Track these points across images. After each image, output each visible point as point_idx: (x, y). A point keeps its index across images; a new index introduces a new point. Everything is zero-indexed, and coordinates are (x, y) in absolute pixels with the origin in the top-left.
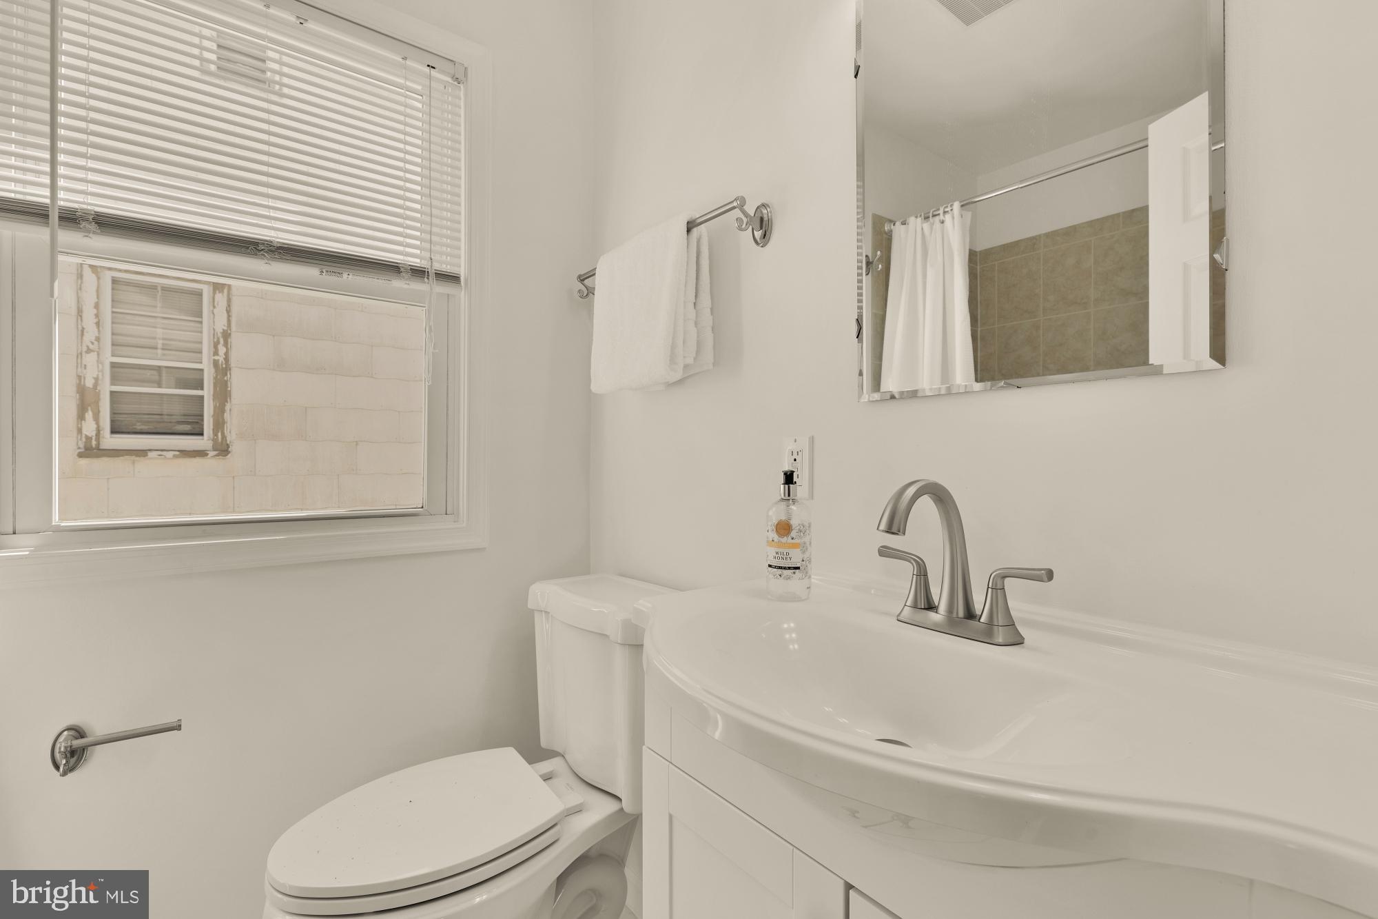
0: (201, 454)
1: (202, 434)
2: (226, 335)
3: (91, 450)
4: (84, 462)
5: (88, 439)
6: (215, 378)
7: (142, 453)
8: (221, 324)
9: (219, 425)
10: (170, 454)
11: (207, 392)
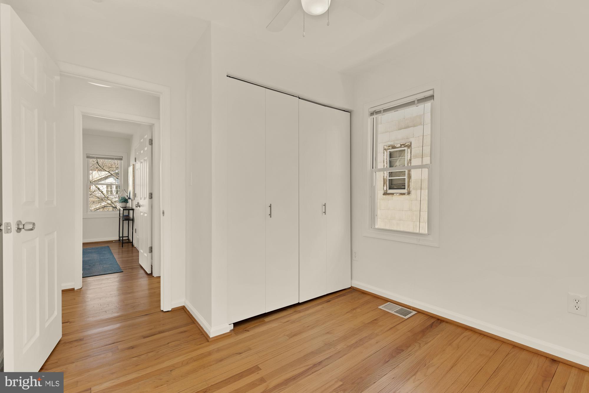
0: (404, 194)
1: (405, 189)
2: (410, 160)
3: (385, 194)
4: (384, 196)
5: (385, 191)
6: (408, 173)
7: (393, 194)
8: (409, 158)
9: (409, 186)
10: (398, 194)
11: (406, 177)
